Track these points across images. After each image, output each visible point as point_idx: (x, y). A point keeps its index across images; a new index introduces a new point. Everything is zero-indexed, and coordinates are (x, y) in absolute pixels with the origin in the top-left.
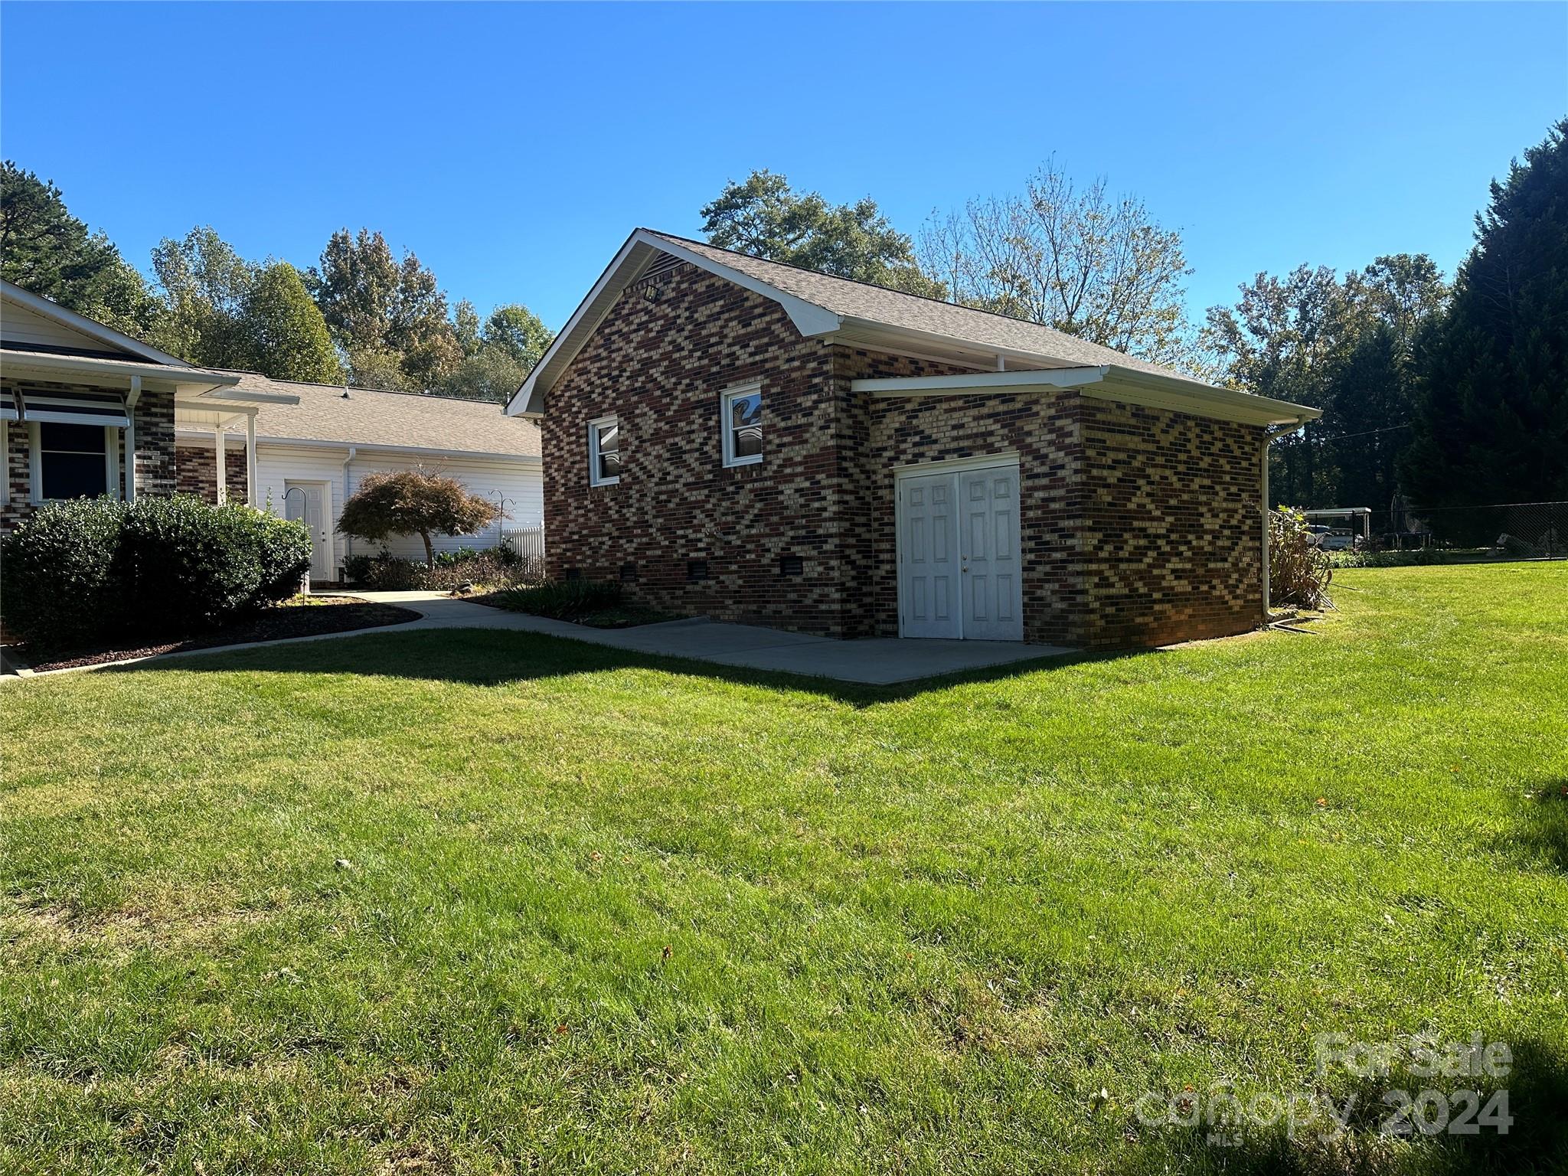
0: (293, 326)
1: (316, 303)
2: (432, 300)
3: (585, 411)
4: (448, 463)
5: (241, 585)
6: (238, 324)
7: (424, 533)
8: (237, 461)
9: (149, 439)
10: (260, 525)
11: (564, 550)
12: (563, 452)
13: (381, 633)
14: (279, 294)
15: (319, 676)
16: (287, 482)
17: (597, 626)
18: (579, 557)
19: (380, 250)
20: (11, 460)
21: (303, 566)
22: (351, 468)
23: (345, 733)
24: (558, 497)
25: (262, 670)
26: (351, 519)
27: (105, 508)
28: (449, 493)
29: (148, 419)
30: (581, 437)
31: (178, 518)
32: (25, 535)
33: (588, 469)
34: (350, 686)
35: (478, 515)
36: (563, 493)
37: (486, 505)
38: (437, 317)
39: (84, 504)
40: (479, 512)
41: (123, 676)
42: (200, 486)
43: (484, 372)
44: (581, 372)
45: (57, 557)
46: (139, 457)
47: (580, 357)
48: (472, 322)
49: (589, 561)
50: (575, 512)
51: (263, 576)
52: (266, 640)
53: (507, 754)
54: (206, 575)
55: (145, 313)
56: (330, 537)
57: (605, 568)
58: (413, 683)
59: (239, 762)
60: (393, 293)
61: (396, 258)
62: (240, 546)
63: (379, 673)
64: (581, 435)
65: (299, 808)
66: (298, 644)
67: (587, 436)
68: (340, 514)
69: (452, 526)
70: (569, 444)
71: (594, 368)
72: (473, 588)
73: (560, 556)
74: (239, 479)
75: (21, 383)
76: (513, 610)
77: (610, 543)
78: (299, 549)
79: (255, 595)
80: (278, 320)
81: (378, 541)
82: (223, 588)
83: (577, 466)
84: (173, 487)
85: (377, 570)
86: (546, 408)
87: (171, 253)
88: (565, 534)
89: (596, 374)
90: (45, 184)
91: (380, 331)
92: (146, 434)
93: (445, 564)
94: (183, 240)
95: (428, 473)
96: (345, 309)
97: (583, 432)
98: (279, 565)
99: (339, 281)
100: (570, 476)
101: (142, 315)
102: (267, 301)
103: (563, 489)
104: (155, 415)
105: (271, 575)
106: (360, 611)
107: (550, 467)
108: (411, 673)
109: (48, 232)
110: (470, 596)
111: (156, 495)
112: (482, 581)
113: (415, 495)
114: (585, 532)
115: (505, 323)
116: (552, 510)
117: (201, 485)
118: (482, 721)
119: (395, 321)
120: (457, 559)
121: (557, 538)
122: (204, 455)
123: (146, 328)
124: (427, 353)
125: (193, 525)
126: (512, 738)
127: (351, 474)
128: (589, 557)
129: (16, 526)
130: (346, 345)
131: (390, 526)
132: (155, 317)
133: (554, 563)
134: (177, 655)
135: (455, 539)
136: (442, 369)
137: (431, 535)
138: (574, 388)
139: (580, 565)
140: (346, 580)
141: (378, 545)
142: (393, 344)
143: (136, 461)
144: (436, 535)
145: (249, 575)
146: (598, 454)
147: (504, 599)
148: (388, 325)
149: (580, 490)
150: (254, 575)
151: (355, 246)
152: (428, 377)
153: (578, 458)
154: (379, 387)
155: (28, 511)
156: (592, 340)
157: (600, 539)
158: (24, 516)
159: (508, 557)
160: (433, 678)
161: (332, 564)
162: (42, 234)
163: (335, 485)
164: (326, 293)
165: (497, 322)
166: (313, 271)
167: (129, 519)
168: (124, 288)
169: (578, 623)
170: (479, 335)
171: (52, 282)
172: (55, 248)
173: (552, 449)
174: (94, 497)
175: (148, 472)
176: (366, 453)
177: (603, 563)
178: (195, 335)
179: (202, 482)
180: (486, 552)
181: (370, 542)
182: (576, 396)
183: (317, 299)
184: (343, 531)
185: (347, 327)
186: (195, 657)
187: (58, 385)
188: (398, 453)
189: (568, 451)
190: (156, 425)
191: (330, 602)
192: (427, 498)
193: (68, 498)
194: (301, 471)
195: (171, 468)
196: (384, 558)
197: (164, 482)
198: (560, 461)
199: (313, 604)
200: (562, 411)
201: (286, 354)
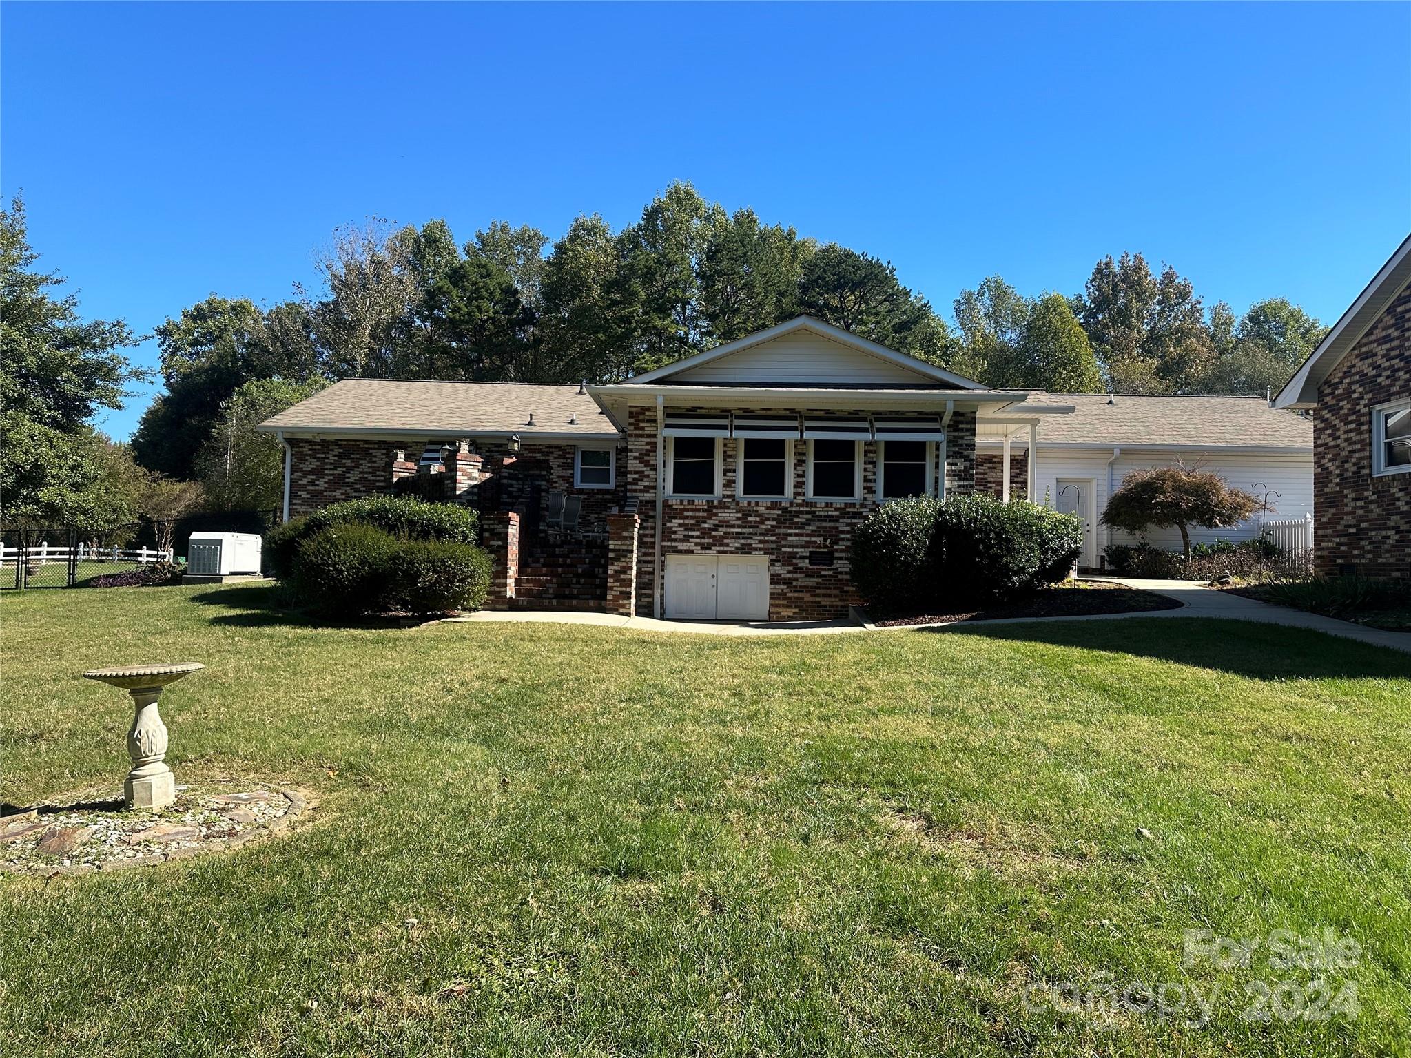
0: (1061, 347)
1: (1081, 324)
2: (1188, 307)
3: (1369, 396)
4: (1207, 458)
5: (1023, 568)
6: (1015, 350)
7: (1181, 525)
8: (1020, 464)
9: (957, 449)
10: (1040, 517)
11: (1337, 544)
12: (1339, 442)
13: (1146, 618)
14: (1050, 321)
15: (1096, 653)
16: (1058, 481)
17: (1382, 628)
18: (1356, 552)
19: (1140, 269)
20: (865, 470)
21: (1075, 553)
22: (1115, 467)
23: (1127, 708)
24: (1332, 488)
25: (1045, 642)
26: (1114, 512)
27: (924, 504)
28: (1208, 487)
29: (956, 434)
30: (1363, 424)
31: (977, 512)
32: (872, 524)
33: (1370, 457)
34: (1125, 665)
35: (1237, 509)
36: (1337, 484)
37: (1245, 497)
38: (1192, 323)
39: (910, 501)
40: (1239, 505)
41: (937, 636)
42: (991, 486)
43: (1238, 369)
44: (1363, 357)
45: (893, 541)
46: (949, 464)
47: (1364, 341)
48: (1228, 322)
49: (1369, 556)
50: (1353, 504)
51: (1041, 561)
52: (1043, 616)
53: (1297, 753)
54: (996, 558)
55: (946, 353)
56: (1093, 528)
57: (1390, 565)
58: (1184, 668)
59: (1039, 721)
60: (1151, 306)
61: (1155, 273)
62: (1024, 535)
63: (1151, 656)
64: (1363, 422)
65: (1095, 772)
66: (1072, 622)
67: (1370, 422)
68: (1104, 508)
69: (1212, 518)
70: (1346, 432)
71: (1381, 350)
72: (1232, 580)
73: (1334, 552)
74: (1019, 479)
75: (874, 413)
76: (1277, 604)
77: (1397, 537)
78: (1072, 538)
79: (1034, 576)
80: (1048, 343)
81: (1138, 532)
82: (1009, 570)
83: (1357, 455)
84: (972, 486)
85: (1136, 559)
86: (1321, 396)
87: (968, 301)
88: (1340, 527)
89: (1383, 356)
90: (885, 264)
91: (1137, 342)
92: (954, 446)
93: (1202, 555)
94: (976, 289)
95: (1188, 469)
96: (1106, 326)
97: (1363, 419)
98: (1054, 552)
99: (1102, 303)
100: (1346, 465)
101: (945, 353)
102: (1040, 328)
103: (1338, 480)
104: (962, 430)
105: (1048, 560)
106: (1123, 596)
107: (1323, 458)
108: (1181, 659)
109: (885, 300)
110: (1229, 587)
111: (960, 493)
112: (1241, 573)
113: (1174, 489)
114: (1364, 525)
115: (1262, 318)
116: (1325, 502)
117: (989, 485)
118: (1263, 716)
119: (1151, 331)
120: (1213, 550)
121: (1329, 531)
122: (993, 461)
123: (947, 363)
124: (1182, 357)
125: (988, 517)
126: (1300, 739)
127: (1115, 472)
128: (1369, 552)
129: (867, 518)
130: (1106, 358)
131: (1150, 519)
132: (953, 354)
133: (1325, 558)
134: (974, 622)
135: (1213, 531)
136: (1196, 371)
137: (1189, 527)
138: (1355, 374)
139: (1357, 561)
140: (1107, 567)
141: (1137, 536)
142: (1149, 352)
143: (946, 467)
144: (1194, 527)
145: (1030, 559)
146: (1383, 441)
147: (1267, 592)
148: (1145, 335)
149: (1359, 481)
150: (1034, 560)
151: (1117, 270)
152: (1181, 379)
153: (1358, 446)
154: (1135, 392)
155: (874, 507)
156: (1380, 320)
157: (1384, 533)
158: (872, 510)
159: (1267, 550)
160: (1205, 666)
161: (1095, 554)
162: (881, 303)
163: (1100, 482)
164: (1090, 314)
165: (1253, 319)
166: (1079, 297)
167: (941, 513)
168: (933, 334)
169: (1356, 622)
170: (1234, 333)
171: (887, 336)
172: (890, 311)
173: (1325, 438)
174: (918, 496)
175: (954, 475)
176: (1128, 452)
177: (1386, 558)
178: (983, 365)
179: (990, 482)
180: (1244, 544)
181: (1130, 533)
182: (1357, 382)
183: (1081, 321)
184: (1106, 523)
185: (1107, 342)
186: (989, 625)
187: (897, 412)
188: (1158, 450)
189: (1346, 440)
190: (962, 438)
191: (1095, 586)
192: (1186, 492)
193: (900, 497)
194: (1070, 471)
195: (971, 472)
196: (1142, 548)
197: (966, 483)
198: (1336, 451)
199: (1081, 587)
200: (1339, 398)
201: (1054, 371)
